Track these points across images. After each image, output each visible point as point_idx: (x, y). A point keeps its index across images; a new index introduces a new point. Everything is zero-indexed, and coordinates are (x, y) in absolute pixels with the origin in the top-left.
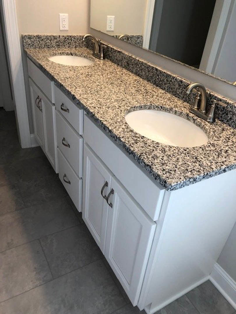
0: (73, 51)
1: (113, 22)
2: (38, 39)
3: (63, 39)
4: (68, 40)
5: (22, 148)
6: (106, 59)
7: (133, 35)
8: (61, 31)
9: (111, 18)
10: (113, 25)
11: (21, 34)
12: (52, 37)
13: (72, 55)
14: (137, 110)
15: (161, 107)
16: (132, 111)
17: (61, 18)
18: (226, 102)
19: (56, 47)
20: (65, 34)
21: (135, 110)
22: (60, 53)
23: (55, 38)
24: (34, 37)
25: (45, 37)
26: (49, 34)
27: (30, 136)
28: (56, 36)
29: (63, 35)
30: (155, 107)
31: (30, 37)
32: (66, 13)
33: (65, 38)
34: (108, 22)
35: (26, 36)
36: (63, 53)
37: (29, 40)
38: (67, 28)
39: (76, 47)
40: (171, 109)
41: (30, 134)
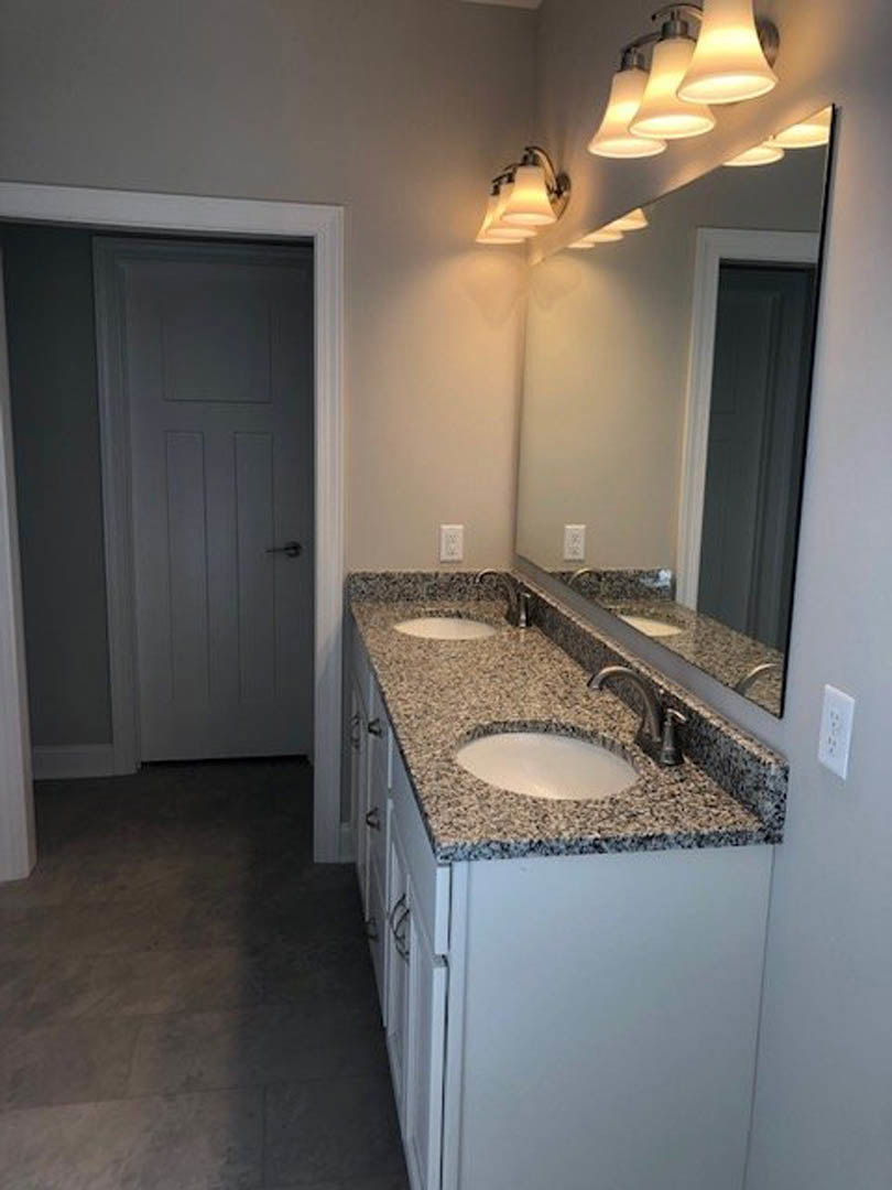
0: (472, 608)
1: (582, 539)
2: (384, 582)
3: (447, 580)
4: (458, 583)
5: (315, 860)
6: (534, 627)
7: (640, 568)
8: (442, 562)
9: (575, 529)
10: (580, 546)
11: (347, 572)
12: (419, 577)
13: (460, 616)
14: (512, 732)
15: (573, 728)
16: (497, 733)
17: (443, 535)
18: (688, 712)
19: (426, 598)
20: (453, 570)
21: (507, 732)
22: (431, 612)
23: (425, 577)
24: (378, 576)
25: (401, 577)
26: (413, 571)
27: (340, 828)
28: (430, 575)
29: (446, 571)
30: (559, 727)
31: (366, 578)
32: (458, 524)
33: (452, 579)
34: (568, 538)
35: (357, 575)
36: (437, 612)
37: (364, 584)
38: (459, 556)
39: (479, 600)
40: (594, 734)
41: (341, 821)
